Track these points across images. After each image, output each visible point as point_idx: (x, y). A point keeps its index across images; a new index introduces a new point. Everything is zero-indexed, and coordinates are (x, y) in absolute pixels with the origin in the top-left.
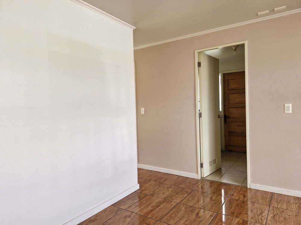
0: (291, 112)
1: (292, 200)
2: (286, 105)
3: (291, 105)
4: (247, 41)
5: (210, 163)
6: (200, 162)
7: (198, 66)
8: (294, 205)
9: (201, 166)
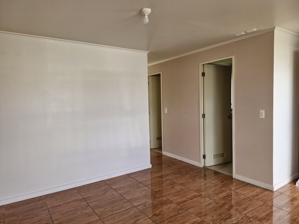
0: (264, 117)
1: (258, 190)
2: (261, 111)
3: (263, 112)
4: (234, 56)
5: (216, 156)
6: (203, 154)
7: (202, 76)
8: (254, 193)
9: (204, 157)
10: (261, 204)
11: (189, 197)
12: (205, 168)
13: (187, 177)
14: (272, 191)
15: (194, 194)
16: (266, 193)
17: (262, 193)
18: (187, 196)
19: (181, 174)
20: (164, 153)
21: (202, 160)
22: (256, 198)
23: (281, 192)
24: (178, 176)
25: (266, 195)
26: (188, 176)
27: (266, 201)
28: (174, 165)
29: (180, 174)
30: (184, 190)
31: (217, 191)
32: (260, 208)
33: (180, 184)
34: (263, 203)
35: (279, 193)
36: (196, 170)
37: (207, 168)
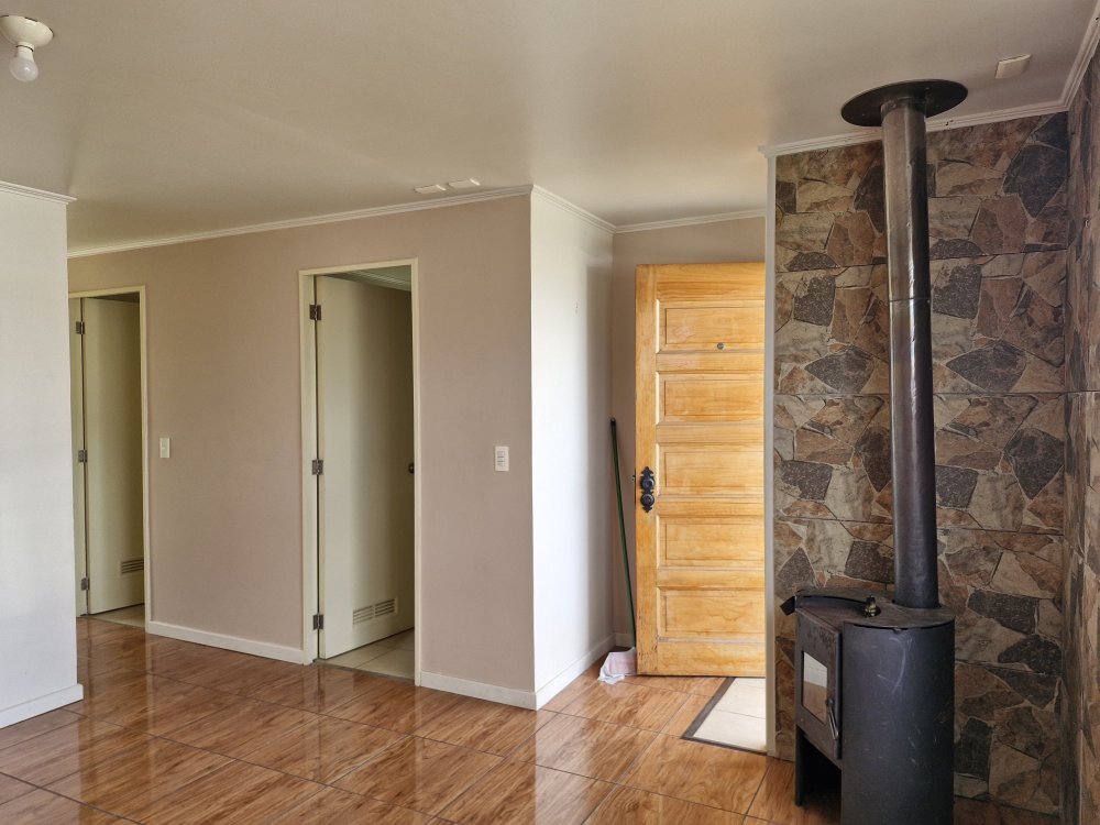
0: (507, 469)
1: (491, 716)
2: (498, 449)
3: (506, 451)
4: (416, 260)
5: (362, 614)
6: (316, 613)
7: (312, 317)
8: (479, 729)
9: (318, 622)
10: (492, 765)
11: (237, 794)
12: (322, 666)
13: (241, 714)
14: (531, 712)
15: (261, 780)
16: (514, 721)
17: (502, 724)
18: (229, 792)
19: (220, 705)
20: (154, 626)
21: (310, 634)
22: (481, 746)
23: (556, 710)
24: (204, 715)
25: (514, 727)
26: (249, 709)
27: (510, 749)
28: (194, 672)
29: (212, 705)
30: (220, 770)
31: (352, 749)
32: (489, 779)
33: (205, 749)
34: (499, 759)
35: (550, 715)
36: (285, 676)
37: (330, 662)
